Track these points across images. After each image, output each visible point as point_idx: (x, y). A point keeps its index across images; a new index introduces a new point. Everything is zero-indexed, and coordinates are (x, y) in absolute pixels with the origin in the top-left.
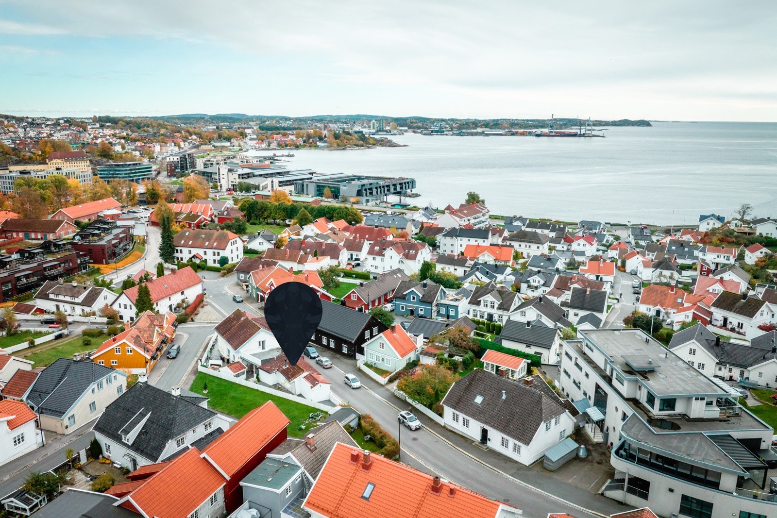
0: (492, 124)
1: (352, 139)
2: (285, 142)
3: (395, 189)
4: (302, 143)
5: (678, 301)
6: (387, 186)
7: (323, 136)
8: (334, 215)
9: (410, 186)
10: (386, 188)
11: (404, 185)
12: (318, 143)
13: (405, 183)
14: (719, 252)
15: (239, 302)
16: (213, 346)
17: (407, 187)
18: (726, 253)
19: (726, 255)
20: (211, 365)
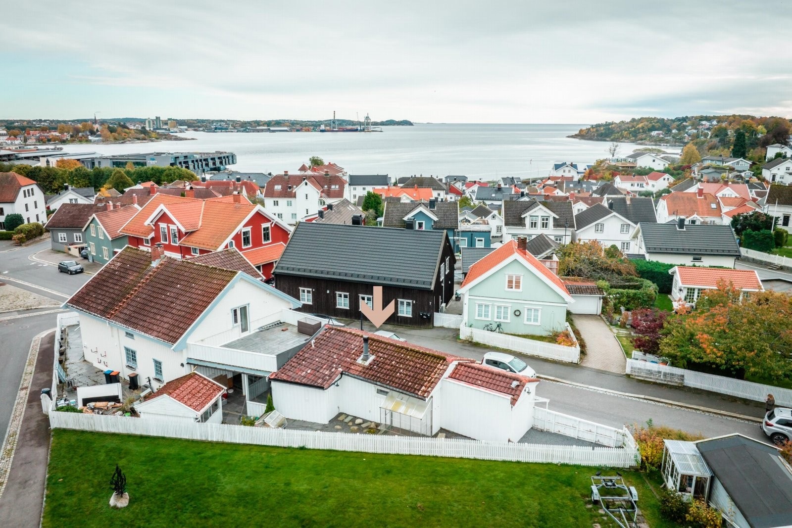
0: (274, 123)
1: (130, 133)
2: (46, 137)
3: (214, 164)
4: (69, 138)
5: (713, 207)
6: (205, 160)
7: (95, 130)
8: (163, 178)
9: (231, 161)
10: (204, 163)
11: (224, 160)
12: (90, 138)
13: (224, 157)
14: (632, 180)
15: (77, 273)
16: (62, 353)
17: (227, 162)
18: (638, 180)
19: (640, 183)
20: (86, 401)
